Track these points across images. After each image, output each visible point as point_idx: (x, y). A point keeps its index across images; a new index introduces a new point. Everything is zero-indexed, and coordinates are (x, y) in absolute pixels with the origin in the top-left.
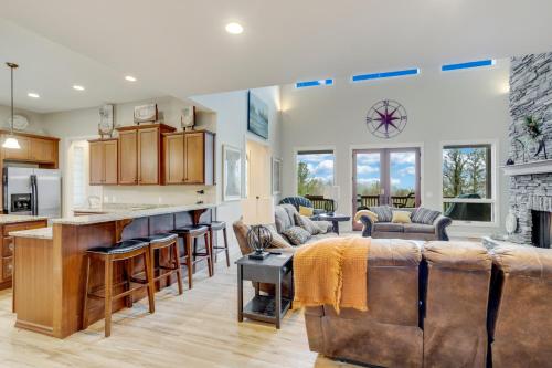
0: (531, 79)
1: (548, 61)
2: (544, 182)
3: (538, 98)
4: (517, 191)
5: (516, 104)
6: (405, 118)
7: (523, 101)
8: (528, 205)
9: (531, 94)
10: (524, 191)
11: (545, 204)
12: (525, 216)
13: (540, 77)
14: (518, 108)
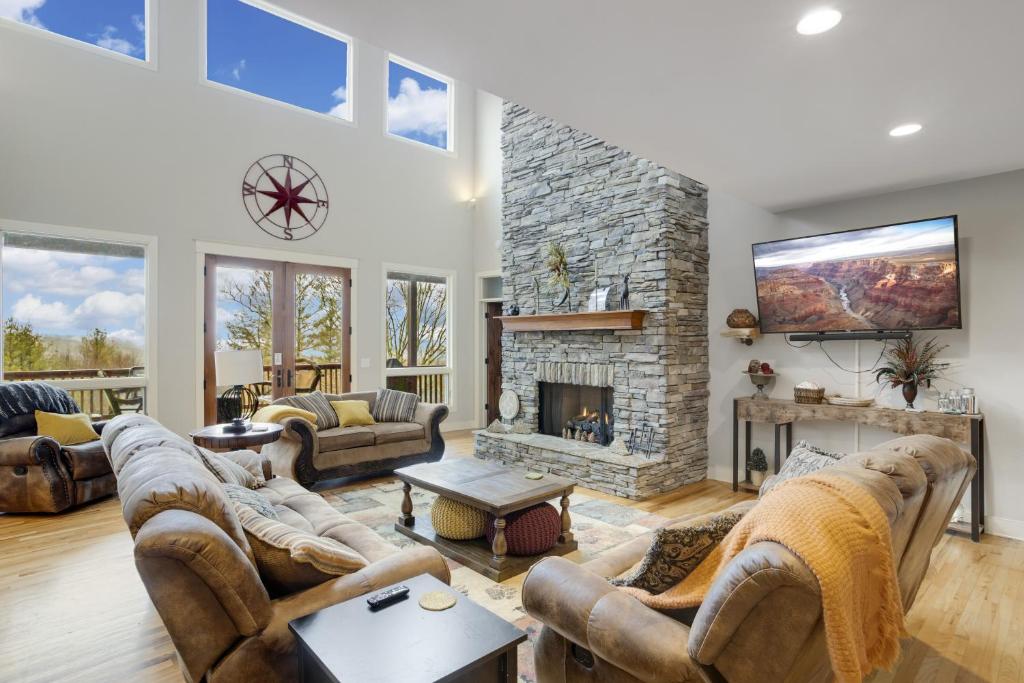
0: (540, 192)
1: (568, 176)
2: (563, 342)
3: (553, 223)
4: (519, 355)
5: (515, 223)
6: (325, 203)
7: (527, 221)
8: (537, 376)
9: (540, 214)
10: (530, 355)
11: (565, 374)
12: (532, 392)
13: (555, 194)
14: (519, 230)
